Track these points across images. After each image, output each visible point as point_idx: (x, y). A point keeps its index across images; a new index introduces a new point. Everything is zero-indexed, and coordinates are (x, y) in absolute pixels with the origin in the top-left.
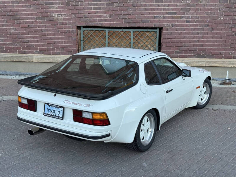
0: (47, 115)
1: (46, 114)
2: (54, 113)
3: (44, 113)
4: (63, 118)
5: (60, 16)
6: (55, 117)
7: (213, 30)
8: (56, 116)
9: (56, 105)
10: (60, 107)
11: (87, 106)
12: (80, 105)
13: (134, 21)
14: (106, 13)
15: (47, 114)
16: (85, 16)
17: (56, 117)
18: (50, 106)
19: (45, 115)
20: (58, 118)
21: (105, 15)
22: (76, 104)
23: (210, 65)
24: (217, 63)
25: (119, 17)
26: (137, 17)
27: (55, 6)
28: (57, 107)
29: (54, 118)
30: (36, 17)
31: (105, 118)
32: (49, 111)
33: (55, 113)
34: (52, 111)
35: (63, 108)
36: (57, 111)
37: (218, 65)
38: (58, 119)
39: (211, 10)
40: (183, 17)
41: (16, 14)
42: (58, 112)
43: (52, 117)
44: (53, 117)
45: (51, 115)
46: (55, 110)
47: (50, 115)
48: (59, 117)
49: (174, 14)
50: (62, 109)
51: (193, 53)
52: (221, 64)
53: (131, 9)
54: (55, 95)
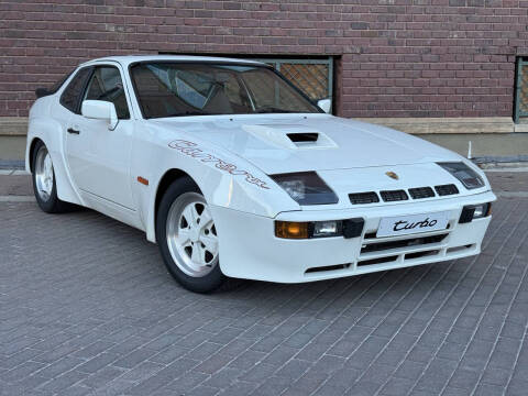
5: (120, 29)
7: (440, 59)
13: (283, 42)
14: (224, 24)
16: (177, 31)
21: (222, 29)
23: (438, 131)
24: (450, 127)
25: (252, 32)
26: (289, 33)
27: (110, 8)
30: (64, 33)
37: (452, 131)
39: (433, 19)
40: (381, 33)
41: (17, 26)
49: (365, 26)
51: (404, 107)
52: (459, 127)
53: (277, 15)
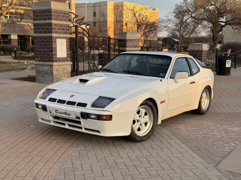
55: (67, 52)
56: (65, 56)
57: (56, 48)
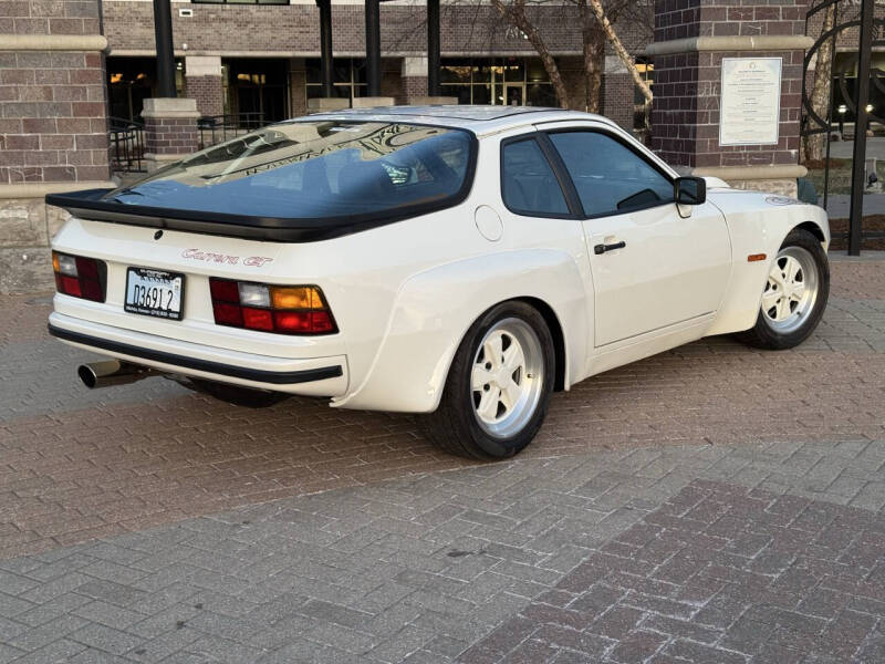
0: (134, 309)
1: (131, 306)
2: (155, 299)
3: (126, 304)
4: (181, 316)
6: (158, 313)
8: (160, 309)
9: (162, 271)
10: (171, 275)
11: (257, 261)
12: (233, 260)
15: (135, 305)
17: (162, 314)
18: (143, 275)
19: (129, 311)
20: (165, 314)
22: (219, 259)
28: (164, 277)
29: (155, 316)
31: (317, 304)
32: (142, 293)
33: (158, 299)
34: (151, 294)
35: (183, 276)
36: (165, 292)
38: (168, 318)
42: (167, 295)
43: (150, 315)
44: (153, 312)
45: (148, 308)
46: (159, 288)
47: (145, 308)
48: (169, 311)
50: (177, 282)
54: (158, 236)
55: (782, 116)
56: (773, 139)
57: (715, 103)
